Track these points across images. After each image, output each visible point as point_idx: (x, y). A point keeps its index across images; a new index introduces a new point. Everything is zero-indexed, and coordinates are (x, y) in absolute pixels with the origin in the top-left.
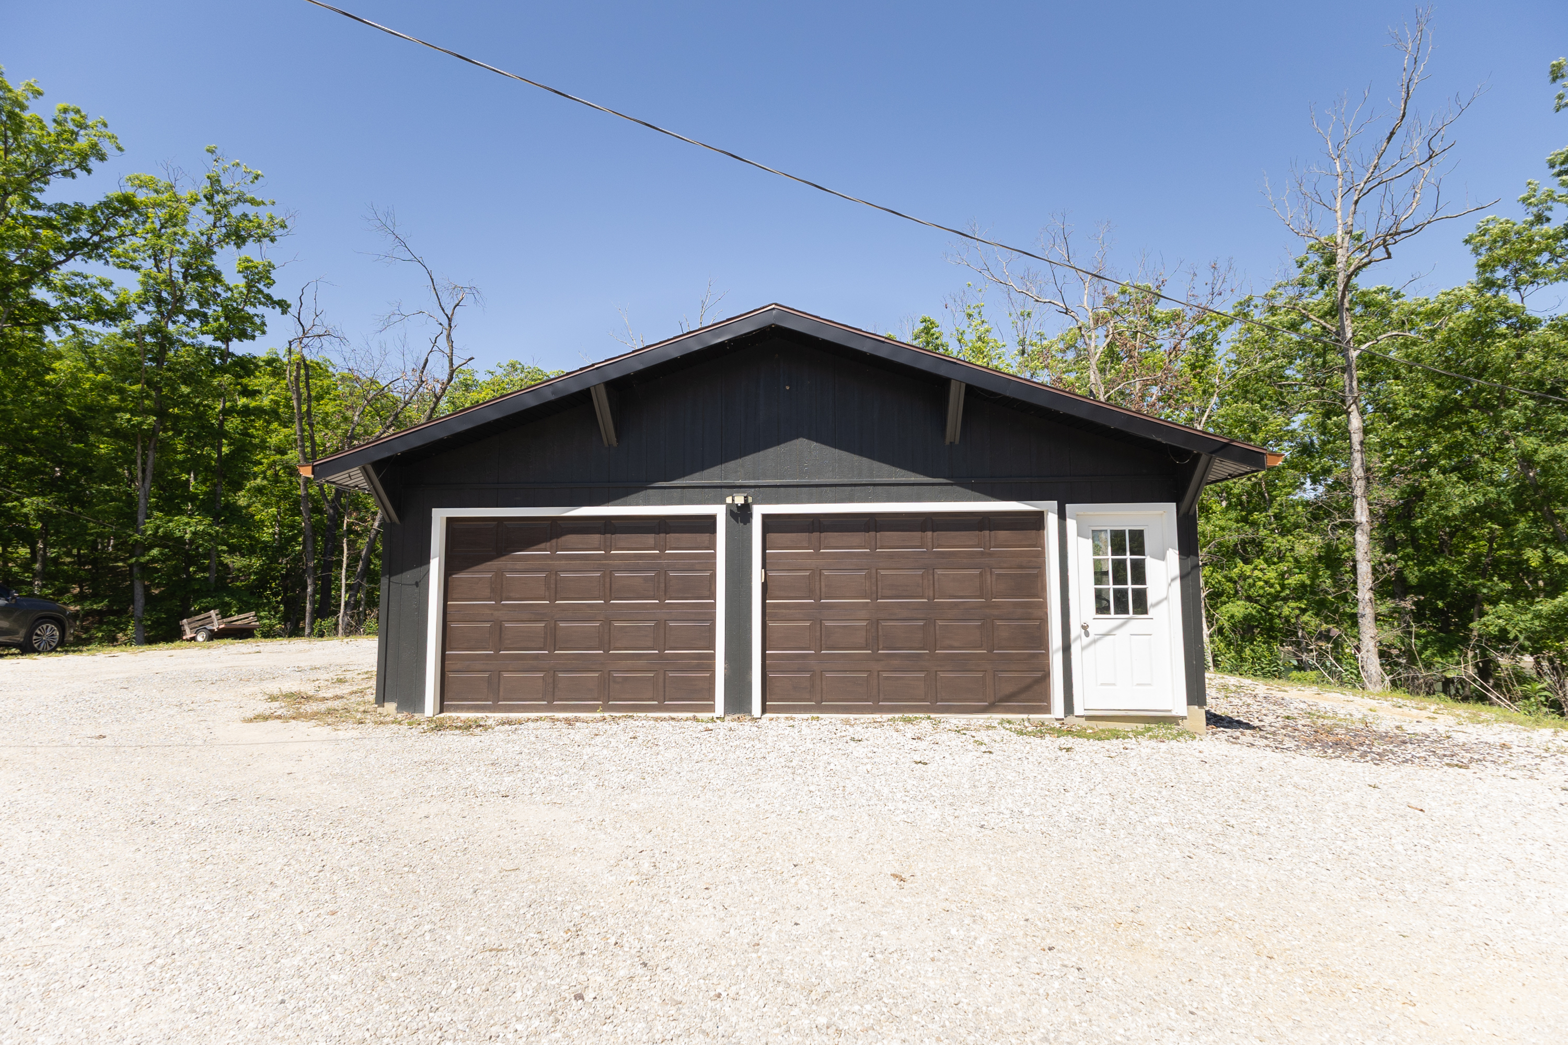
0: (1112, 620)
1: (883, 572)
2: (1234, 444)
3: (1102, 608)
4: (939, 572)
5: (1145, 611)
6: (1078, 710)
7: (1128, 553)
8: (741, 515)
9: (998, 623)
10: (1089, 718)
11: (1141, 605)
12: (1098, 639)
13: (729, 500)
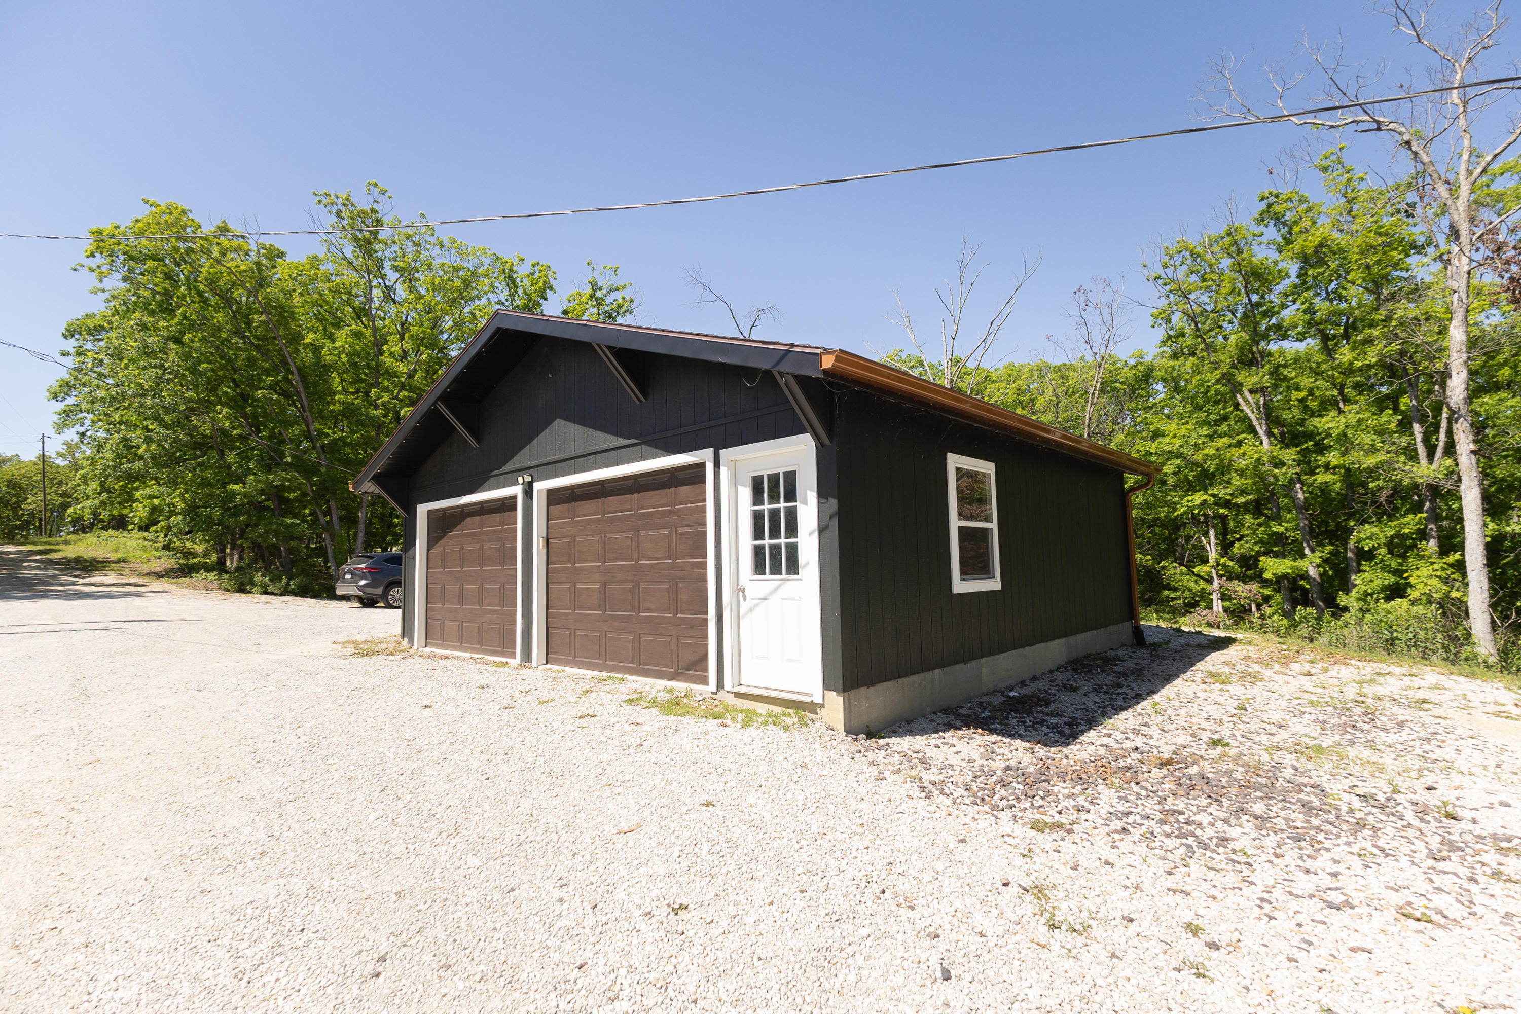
0: (769, 581)
1: (609, 536)
2: (795, 349)
3: (759, 568)
4: (642, 533)
5: (796, 572)
6: (728, 685)
7: (782, 500)
8: (528, 492)
9: (682, 585)
10: (738, 695)
11: (793, 567)
12: (756, 605)
13: (520, 480)
